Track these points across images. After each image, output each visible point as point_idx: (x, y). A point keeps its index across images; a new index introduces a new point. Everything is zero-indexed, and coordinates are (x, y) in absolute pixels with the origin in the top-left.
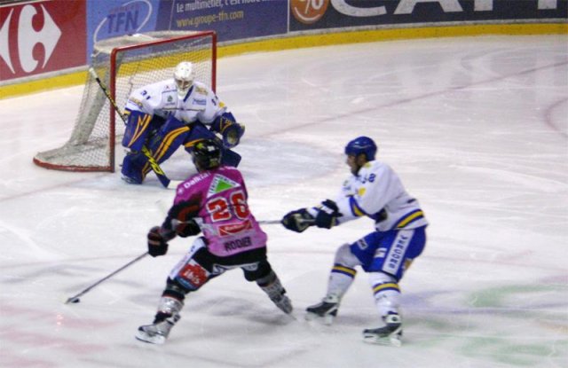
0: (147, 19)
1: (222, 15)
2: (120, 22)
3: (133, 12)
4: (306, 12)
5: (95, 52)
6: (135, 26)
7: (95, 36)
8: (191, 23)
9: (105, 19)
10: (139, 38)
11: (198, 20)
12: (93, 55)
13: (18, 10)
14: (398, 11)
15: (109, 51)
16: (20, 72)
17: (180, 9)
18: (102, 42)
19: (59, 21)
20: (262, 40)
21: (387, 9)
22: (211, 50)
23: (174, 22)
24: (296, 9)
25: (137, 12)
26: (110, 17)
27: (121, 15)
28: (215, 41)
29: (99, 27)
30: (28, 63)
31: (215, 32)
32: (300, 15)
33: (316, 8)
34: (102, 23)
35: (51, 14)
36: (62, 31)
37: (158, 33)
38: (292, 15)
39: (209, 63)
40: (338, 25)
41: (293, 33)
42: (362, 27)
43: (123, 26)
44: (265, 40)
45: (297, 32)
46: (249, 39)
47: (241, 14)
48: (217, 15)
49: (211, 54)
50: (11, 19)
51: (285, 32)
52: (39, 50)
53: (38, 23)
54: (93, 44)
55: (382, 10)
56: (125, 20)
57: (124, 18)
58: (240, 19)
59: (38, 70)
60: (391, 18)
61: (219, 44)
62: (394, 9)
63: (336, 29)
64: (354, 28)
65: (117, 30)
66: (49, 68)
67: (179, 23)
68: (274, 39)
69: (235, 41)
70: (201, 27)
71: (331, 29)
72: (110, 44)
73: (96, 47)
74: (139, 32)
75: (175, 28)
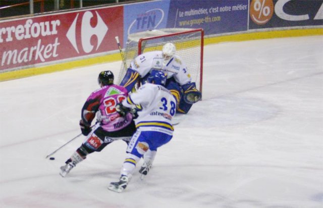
0: (161, 21)
1: (207, 19)
2: (144, 22)
3: (152, 16)
4: (259, 17)
5: (128, 41)
6: (154, 25)
7: (129, 31)
8: (188, 23)
9: (135, 21)
10: (156, 32)
11: (192, 22)
12: (127, 43)
13: (82, 14)
14: (316, 18)
15: (137, 40)
16: (82, 53)
17: (181, 14)
18: (133, 34)
19: (107, 22)
20: (231, 35)
21: (310, 16)
22: (200, 40)
23: (177, 23)
24: (253, 16)
25: (155, 16)
26: (138, 19)
27: (145, 18)
28: (203, 35)
29: (131, 25)
30: (87, 47)
31: (203, 30)
32: (255, 19)
33: (266, 15)
34: (133, 23)
35: (102, 17)
36: (108, 27)
37: (168, 29)
38: (251, 19)
39: (199, 48)
40: (279, 26)
41: (251, 30)
42: (294, 27)
43: (146, 25)
44: (233, 34)
45: (254, 30)
46: (223, 34)
47: (219, 18)
48: (204, 19)
49: (200, 43)
50: (78, 20)
51: (246, 30)
52: (94, 39)
53: (94, 23)
54: (127, 36)
55: (306, 17)
56: (148, 22)
57: (147, 20)
58: (218, 22)
59: (93, 52)
60: (312, 22)
61: (205, 37)
62: (314, 16)
63: (277, 28)
64: (289, 28)
65: (142, 27)
66: (100, 50)
67: (181, 24)
68: (239, 34)
69: (215, 35)
70: (194, 26)
71: (275, 29)
72: (138, 36)
73: (129, 38)
74: (156, 29)
75: (178, 26)
